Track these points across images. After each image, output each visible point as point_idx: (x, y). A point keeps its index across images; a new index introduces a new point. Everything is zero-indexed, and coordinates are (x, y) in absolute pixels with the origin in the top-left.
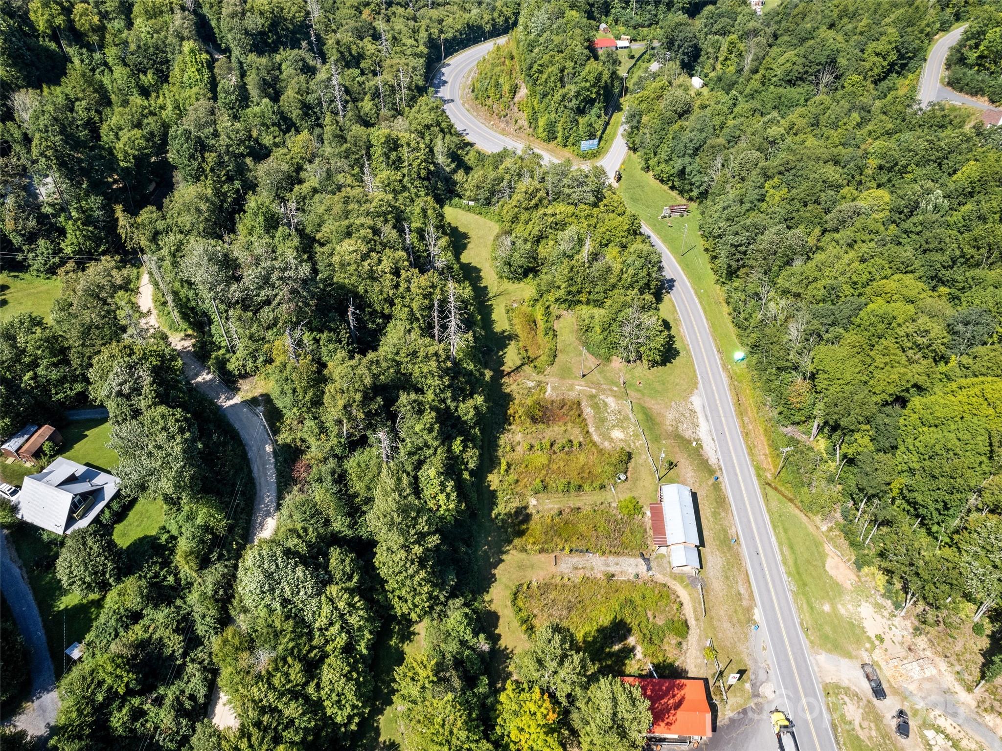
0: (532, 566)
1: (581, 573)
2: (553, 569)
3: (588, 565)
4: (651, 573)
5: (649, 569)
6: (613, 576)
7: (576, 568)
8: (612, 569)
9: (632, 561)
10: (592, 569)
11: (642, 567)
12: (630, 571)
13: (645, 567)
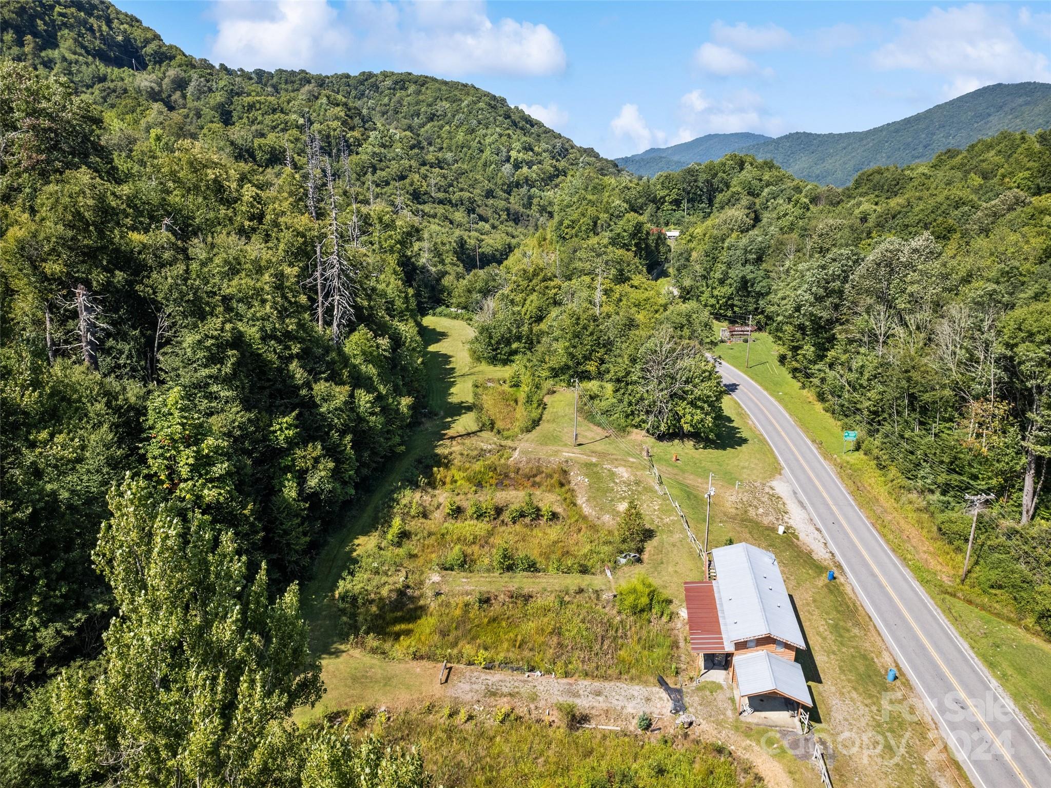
0: (387, 681)
1: (504, 705)
2: (436, 690)
3: (525, 690)
4: (683, 718)
5: (679, 708)
6: (585, 719)
7: (494, 694)
8: (583, 704)
9: (637, 690)
10: (534, 698)
11: (662, 704)
12: (630, 709)
13: (670, 705)
